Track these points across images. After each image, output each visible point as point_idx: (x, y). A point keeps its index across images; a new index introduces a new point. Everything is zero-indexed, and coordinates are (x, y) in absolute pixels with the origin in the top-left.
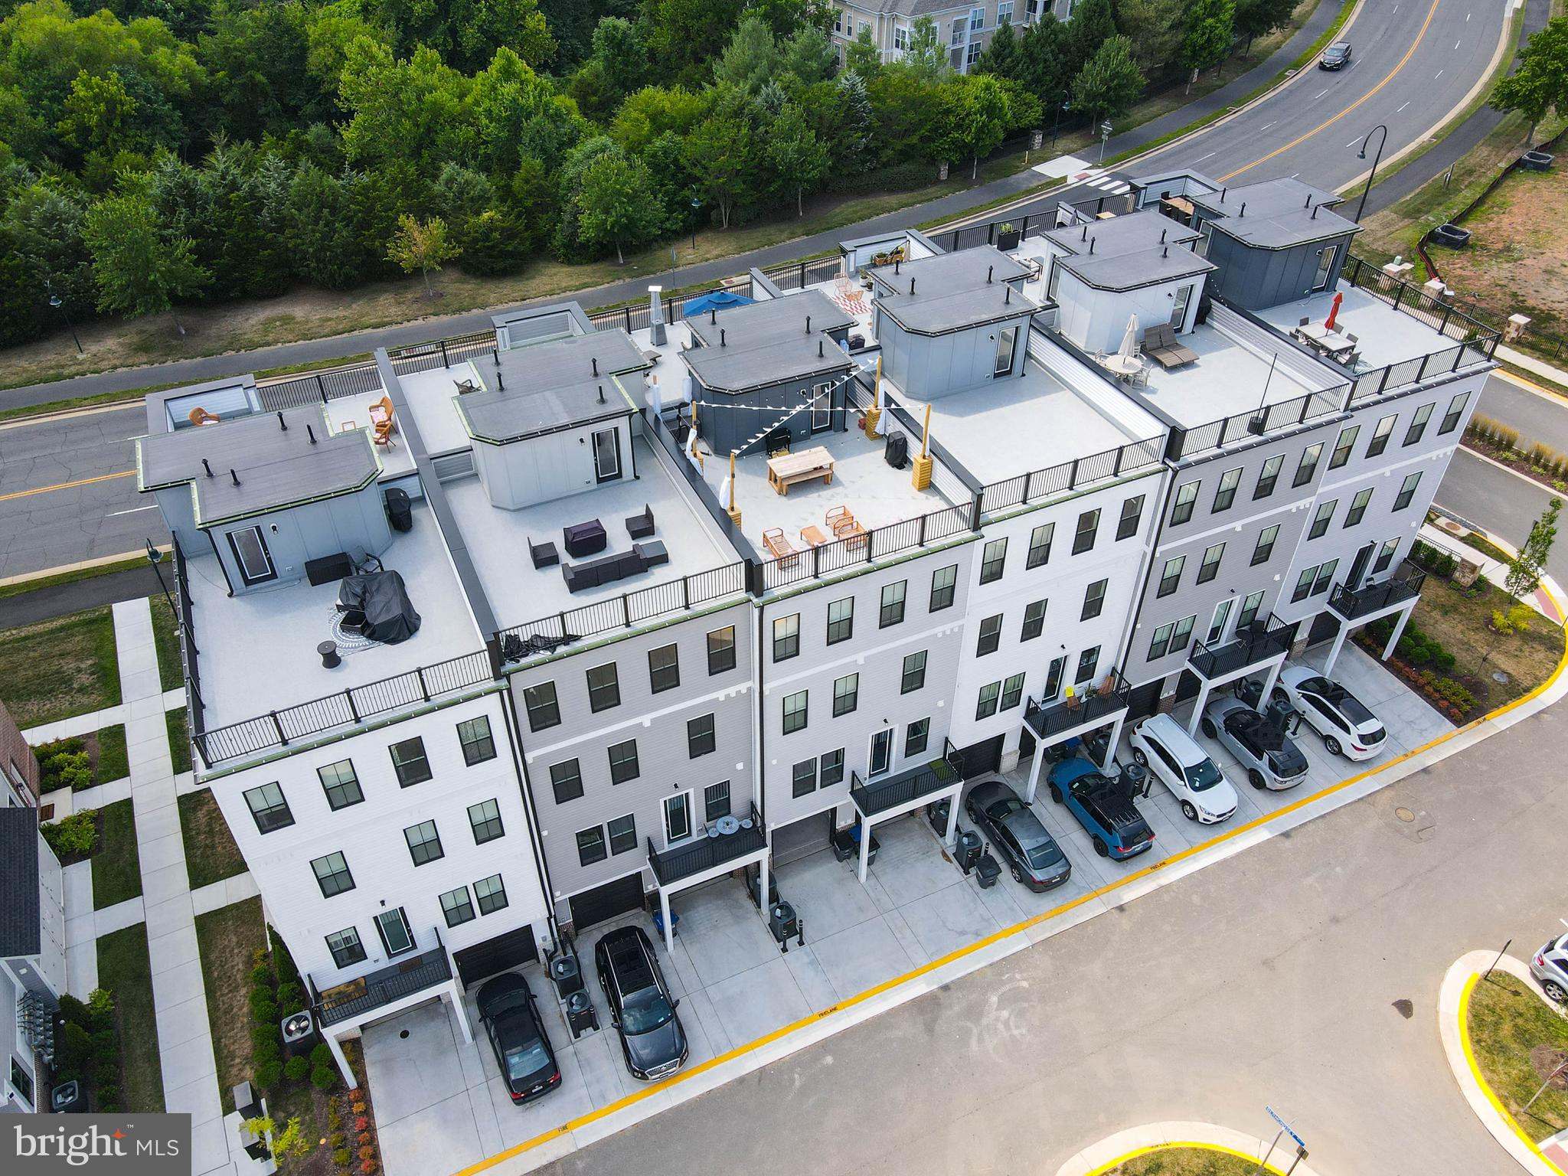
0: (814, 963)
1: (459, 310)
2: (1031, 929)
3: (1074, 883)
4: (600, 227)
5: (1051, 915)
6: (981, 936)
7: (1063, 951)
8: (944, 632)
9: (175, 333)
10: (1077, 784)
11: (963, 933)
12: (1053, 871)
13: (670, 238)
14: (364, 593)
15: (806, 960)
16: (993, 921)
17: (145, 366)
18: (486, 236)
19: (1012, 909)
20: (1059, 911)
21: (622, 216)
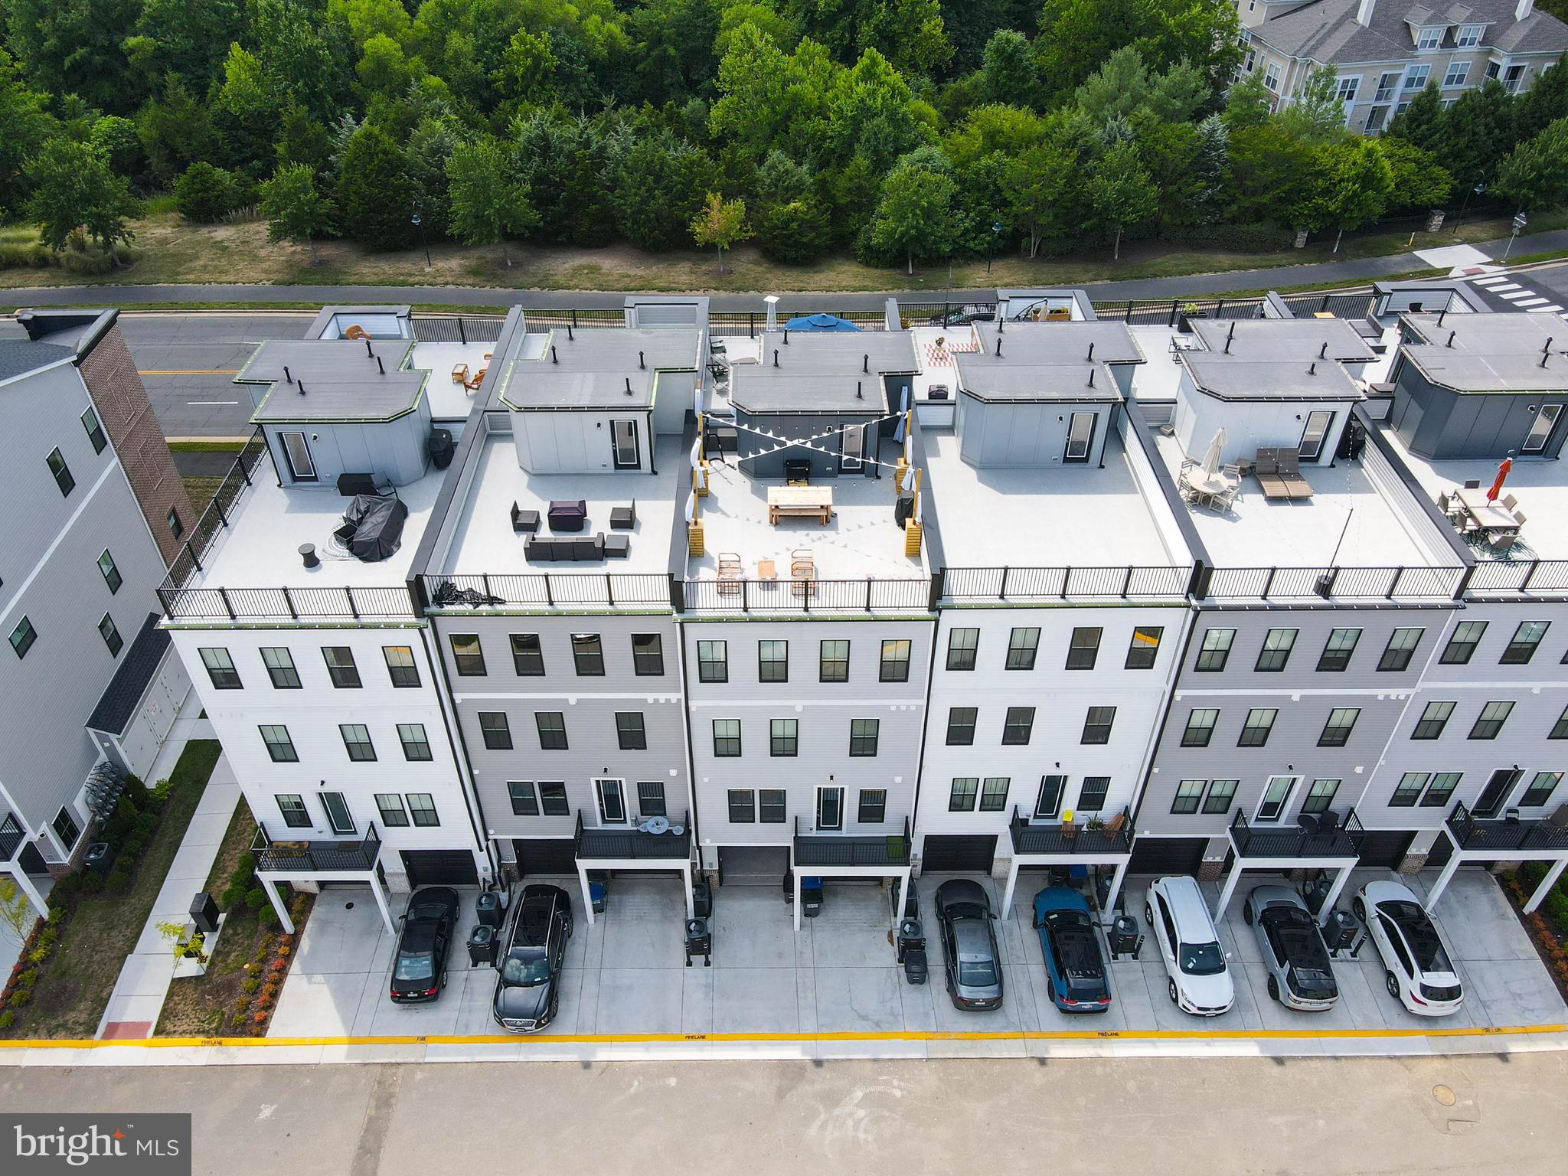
0: (710, 988)
1: (738, 289)
2: (935, 1042)
3: (1006, 1016)
4: (890, 234)
5: (964, 1036)
6: (880, 1028)
7: (956, 1078)
8: (898, 707)
9: (502, 265)
10: (1056, 916)
11: (865, 1018)
12: (982, 994)
13: (971, 258)
14: (366, 512)
15: (703, 981)
16: (900, 1018)
17: (468, 287)
18: (786, 225)
19: (926, 1014)
20: (972, 1037)
21: (913, 227)
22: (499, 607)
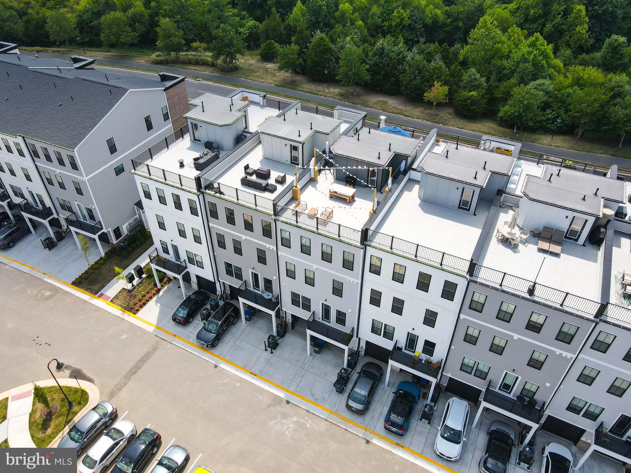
0: (268, 361)
1: (436, 122)
2: (332, 415)
3: (364, 419)
5: (344, 419)
6: (316, 401)
7: (332, 431)
8: (350, 280)
10: (402, 392)
11: (313, 395)
12: (360, 407)
15: (267, 358)
16: (325, 401)
18: (466, 100)
19: (335, 404)
20: (347, 420)
22: (222, 196)
